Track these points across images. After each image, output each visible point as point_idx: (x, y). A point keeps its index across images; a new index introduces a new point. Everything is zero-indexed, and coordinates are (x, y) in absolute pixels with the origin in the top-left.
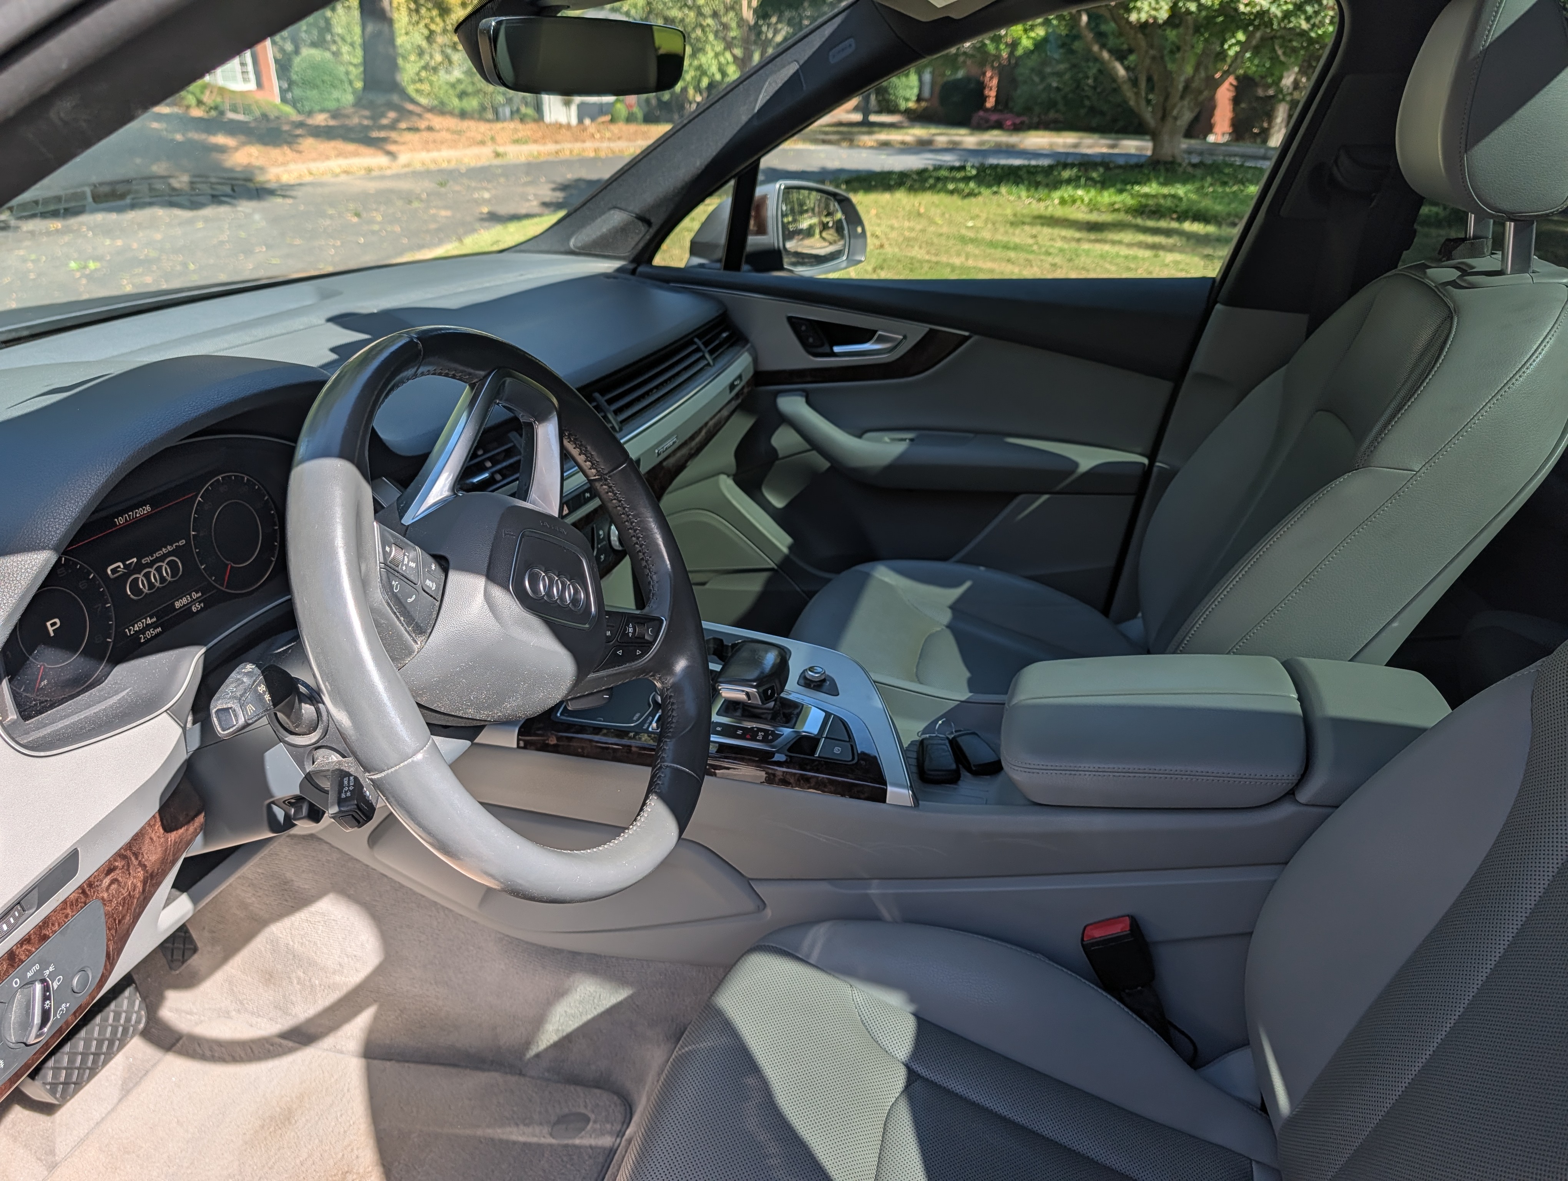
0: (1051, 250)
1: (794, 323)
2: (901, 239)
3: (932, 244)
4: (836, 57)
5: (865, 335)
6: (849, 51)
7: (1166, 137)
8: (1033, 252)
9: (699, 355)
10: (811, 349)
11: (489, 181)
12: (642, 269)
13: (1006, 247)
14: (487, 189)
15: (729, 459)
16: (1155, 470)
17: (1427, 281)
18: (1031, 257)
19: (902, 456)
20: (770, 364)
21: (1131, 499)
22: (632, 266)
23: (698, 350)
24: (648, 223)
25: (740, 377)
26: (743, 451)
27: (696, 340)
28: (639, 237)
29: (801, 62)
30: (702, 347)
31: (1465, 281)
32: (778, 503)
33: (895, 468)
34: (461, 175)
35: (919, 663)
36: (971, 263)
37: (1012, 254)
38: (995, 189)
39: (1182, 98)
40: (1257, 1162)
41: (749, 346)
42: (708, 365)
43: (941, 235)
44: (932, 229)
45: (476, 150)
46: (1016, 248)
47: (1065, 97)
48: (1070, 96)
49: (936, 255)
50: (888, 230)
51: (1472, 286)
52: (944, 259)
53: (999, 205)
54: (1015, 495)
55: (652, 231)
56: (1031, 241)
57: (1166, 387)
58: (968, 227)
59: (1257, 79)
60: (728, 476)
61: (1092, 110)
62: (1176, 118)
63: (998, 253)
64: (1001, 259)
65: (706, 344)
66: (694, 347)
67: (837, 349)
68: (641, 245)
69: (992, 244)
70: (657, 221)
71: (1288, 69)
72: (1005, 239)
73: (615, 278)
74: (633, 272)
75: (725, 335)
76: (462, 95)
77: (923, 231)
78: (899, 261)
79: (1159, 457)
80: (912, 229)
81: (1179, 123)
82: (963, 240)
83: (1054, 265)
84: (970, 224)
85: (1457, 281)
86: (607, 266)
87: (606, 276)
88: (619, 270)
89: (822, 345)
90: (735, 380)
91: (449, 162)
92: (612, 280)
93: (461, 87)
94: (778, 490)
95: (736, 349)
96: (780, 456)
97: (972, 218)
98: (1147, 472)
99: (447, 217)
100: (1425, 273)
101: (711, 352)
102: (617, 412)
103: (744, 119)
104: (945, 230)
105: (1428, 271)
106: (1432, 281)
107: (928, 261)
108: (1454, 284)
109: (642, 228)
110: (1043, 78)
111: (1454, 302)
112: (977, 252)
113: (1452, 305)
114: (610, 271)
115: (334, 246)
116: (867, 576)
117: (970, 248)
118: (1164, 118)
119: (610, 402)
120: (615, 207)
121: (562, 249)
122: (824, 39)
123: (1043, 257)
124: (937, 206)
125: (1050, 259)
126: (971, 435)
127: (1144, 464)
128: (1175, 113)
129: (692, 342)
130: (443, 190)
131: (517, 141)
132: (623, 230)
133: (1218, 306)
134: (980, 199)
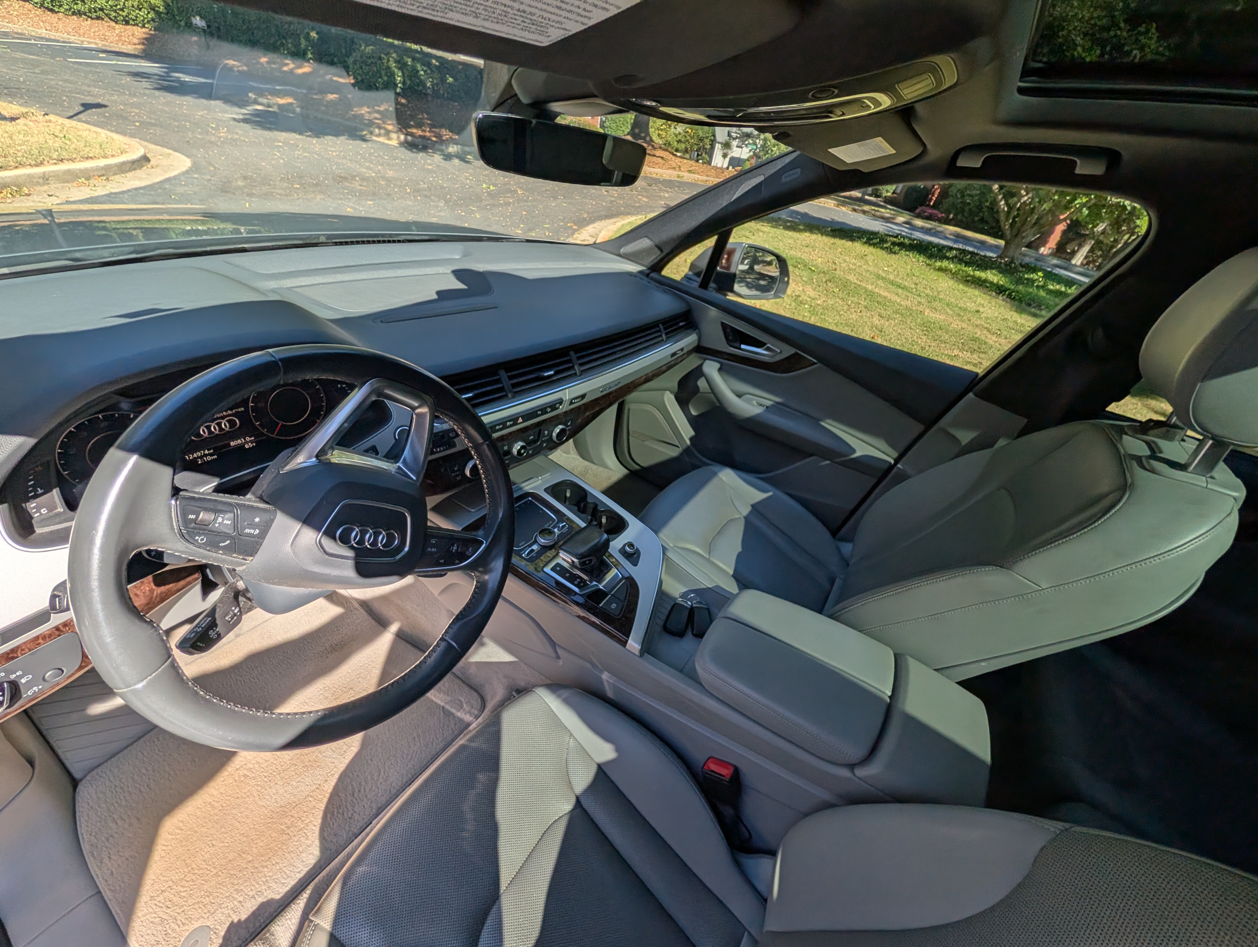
0: (922, 294)
1: (724, 326)
2: (847, 268)
3: (861, 275)
4: (785, 179)
5: (760, 344)
6: (796, 176)
7: (1013, 246)
8: (911, 292)
9: (659, 334)
10: (729, 342)
11: (670, 188)
12: (652, 275)
13: (899, 286)
14: (667, 192)
15: (675, 385)
16: (895, 470)
17: (1119, 446)
18: (909, 295)
19: (758, 415)
20: (706, 344)
21: (874, 481)
22: (648, 272)
23: (660, 331)
24: (662, 251)
25: (682, 350)
26: (683, 383)
27: (660, 325)
28: (656, 256)
29: (766, 176)
30: (662, 330)
31: (1148, 463)
32: (694, 413)
33: (752, 420)
34: (660, 182)
35: (715, 536)
36: (877, 290)
37: (900, 291)
38: (908, 253)
39: (1032, 227)
40: (749, 932)
41: (697, 331)
42: (663, 340)
43: (868, 271)
44: (865, 267)
45: (670, 171)
46: (904, 288)
47: (970, 210)
48: (974, 209)
49: (860, 281)
50: (842, 262)
51: (1153, 471)
52: (864, 285)
53: (905, 263)
54: (811, 455)
55: (662, 255)
56: (913, 286)
57: (920, 428)
58: (884, 270)
59: (1083, 224)
60: (671, 392)
61: (982, 220)
62: (1023, 238)
63: (893, 288)
64: (893, 292)
65: (665, 329)
66: (658, 329)
67: (743, 346)
68: (656, 261)
69: (892, 283)
70: (666, 251)
71: (1103, 222)
72: (901, 281)
73: (636, 276)
74: (648, 275)
75: (681, 324)
76: (679, 141)
77: (860, 266)
78: (841, 279)
79: (901, 462)
80: (854, 264)
81: (1024, 241)
82: (879, 277)
83: (920, 303)
84: (886, 269)
85: (1143, 459)
86: (633, 268)
87: (630, 274)
88: (641, 272)
89: (736, 342)
90: (679, 350)
91: (657, 174)
92: (633, 278)
93: (679, 137)
94: (695, 408)
95: (689, 331)
96: (701, 390)
97: (888, 266)
98: (891, 467)
99: (645, 202)
100: (1121, 438)
101: (666, 334)
102: (581, 365)
103: (725, 204)
104: (871, 269)
105: (1125, 437)
106: (1124, 449)
107: (855, 284)
108: (1139, 459)
109: (659, 253)
110: (963, 196)
111: (1132, 476)
112: (883, 285)
113: (1129, 481)
114: (634, 271)
115: (592, 204)
116: (715, 474)
117: (880, 282)
118: (1016, 236)
119: (579, 358)
120: (647, 237)
121: (617, 253)
122: (783, 165)
123: (916, 297)
124: (873, 255)
125: (919, 299)
126: (800, 414)
127: (890, 463)
128: (1024, 234)
129: (657, 326)
130: (649, 188)
131: (690, 171)
132: (646, 252)
133: (971, 395)
134: (897, 256)
